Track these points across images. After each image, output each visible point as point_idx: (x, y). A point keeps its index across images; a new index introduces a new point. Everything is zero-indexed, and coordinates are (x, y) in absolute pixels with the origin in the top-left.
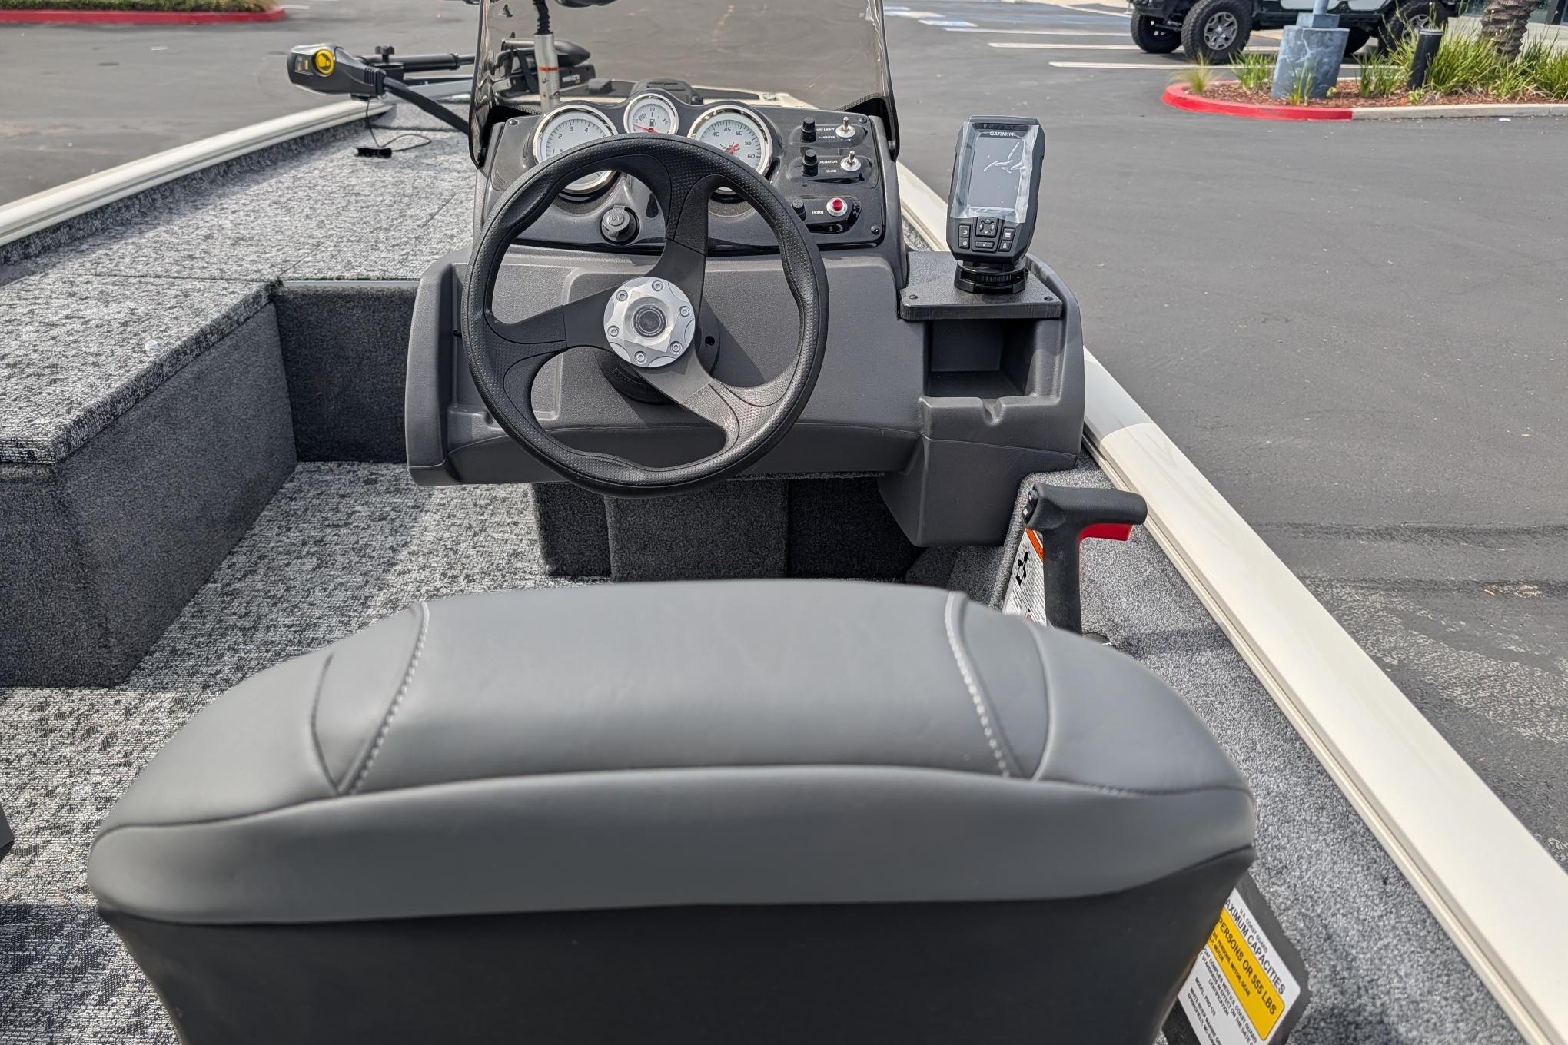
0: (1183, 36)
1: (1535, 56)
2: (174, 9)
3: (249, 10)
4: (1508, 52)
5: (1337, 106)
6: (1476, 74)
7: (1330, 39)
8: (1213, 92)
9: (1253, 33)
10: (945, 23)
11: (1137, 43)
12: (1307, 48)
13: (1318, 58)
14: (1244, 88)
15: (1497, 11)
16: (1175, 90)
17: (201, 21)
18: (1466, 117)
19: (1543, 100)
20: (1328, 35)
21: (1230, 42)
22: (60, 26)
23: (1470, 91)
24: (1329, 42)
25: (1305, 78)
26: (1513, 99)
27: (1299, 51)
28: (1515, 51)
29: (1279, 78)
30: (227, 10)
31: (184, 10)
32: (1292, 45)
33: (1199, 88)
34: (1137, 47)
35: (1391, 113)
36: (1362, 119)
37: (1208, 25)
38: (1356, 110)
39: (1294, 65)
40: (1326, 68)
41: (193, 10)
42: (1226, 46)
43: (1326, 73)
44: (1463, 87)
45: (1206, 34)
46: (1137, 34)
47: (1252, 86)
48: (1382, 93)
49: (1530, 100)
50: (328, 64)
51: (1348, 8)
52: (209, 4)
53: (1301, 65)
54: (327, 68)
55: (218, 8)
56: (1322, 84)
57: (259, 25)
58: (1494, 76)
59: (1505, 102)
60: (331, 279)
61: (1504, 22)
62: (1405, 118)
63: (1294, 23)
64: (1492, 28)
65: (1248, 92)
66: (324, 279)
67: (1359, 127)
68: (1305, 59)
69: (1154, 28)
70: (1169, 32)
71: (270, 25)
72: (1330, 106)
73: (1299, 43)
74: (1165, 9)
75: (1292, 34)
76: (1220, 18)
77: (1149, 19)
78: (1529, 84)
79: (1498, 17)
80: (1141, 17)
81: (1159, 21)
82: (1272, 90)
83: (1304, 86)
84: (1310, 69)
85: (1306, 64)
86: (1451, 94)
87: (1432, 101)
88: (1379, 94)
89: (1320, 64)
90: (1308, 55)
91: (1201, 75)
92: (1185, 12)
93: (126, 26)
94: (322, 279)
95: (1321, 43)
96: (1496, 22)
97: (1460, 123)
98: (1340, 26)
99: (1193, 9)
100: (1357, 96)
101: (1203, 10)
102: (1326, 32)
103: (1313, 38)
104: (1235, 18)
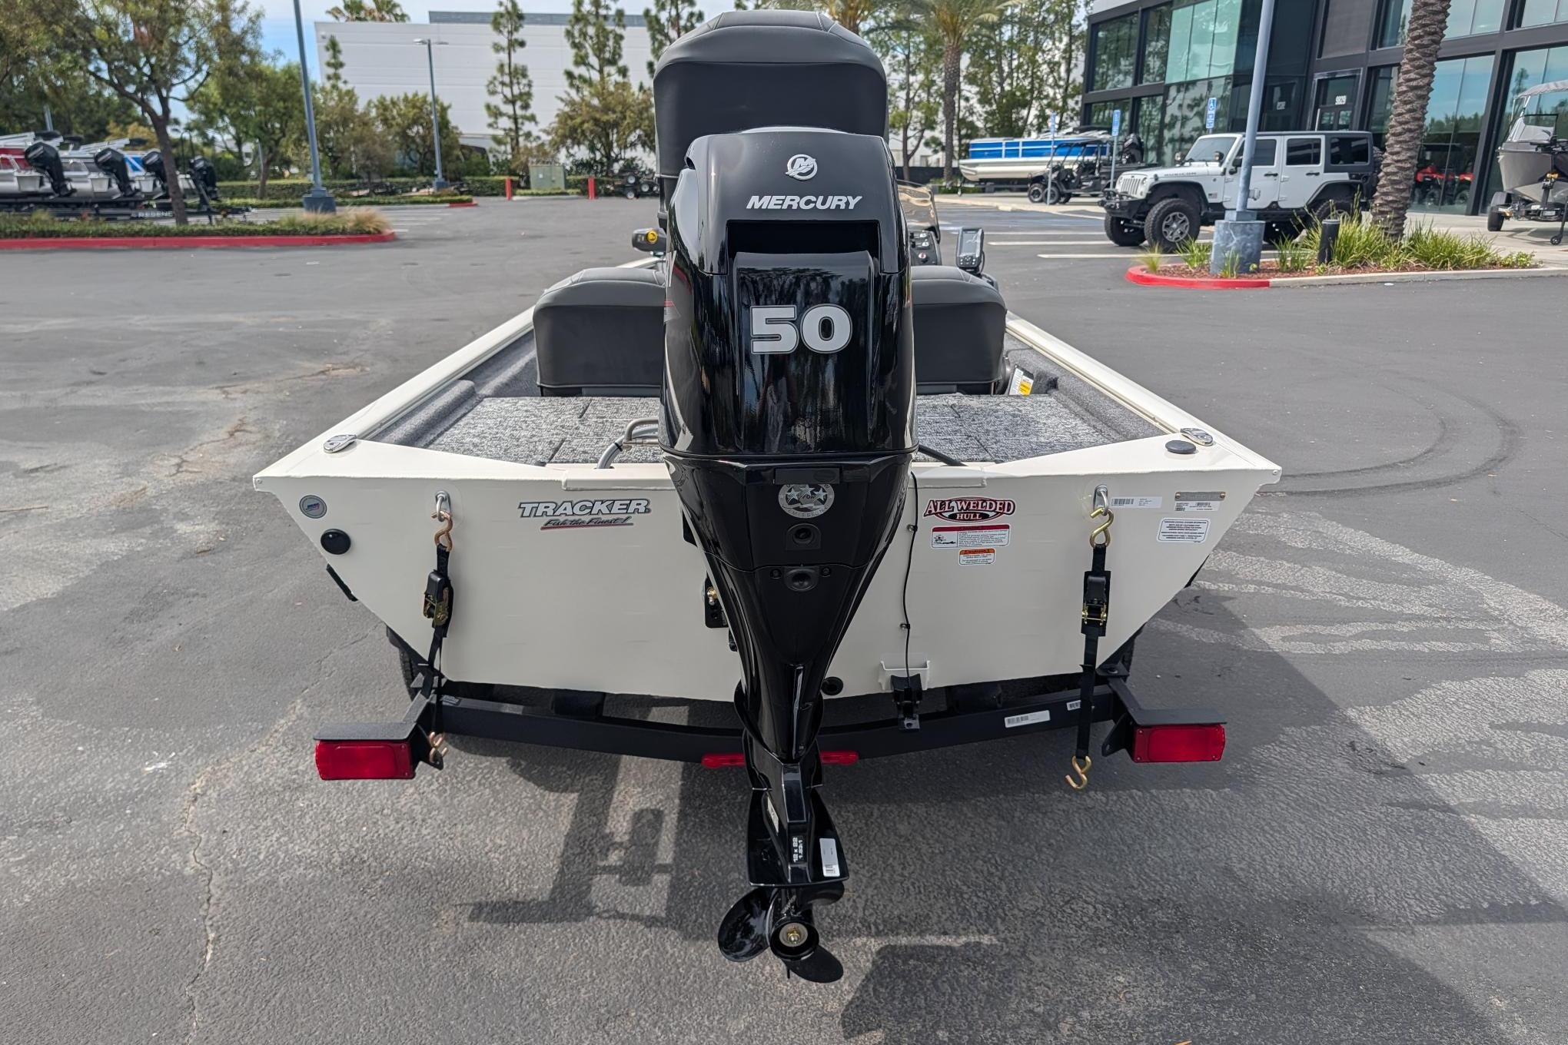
0: (1146, 231)
1: (1416, 238)
2: (308, 234)
3: (369, 233)
4: (1392, 235)
5: (1258, 278)
6: (1368, 252)
7: (1251, 229)
8: (1165, 272)
9: (1202, 228)
10: (952, 228)
11: (1111, 238)
12: (1234, 237)
13: (1243, 244)
14: (1190, 268)
15: (1381, 205)
16: (1136, 270)
17: (330, 243)
18: (1360, 283)
19: (1422, 270)
20: (1249, 226)
21: (1183, 235)
22: (215, 249)
23: (1365, 264)
24: (1251, 232)
25: (1233, 259)
26: (1397, 270)
27: (1228, 238)
28: (1400, 233)
29: (1214, 260)
30: (351, 234)
31: (316, 234)
32: (1222, 235)
33: (1154, 268)
34: (1111, 242)
35: (1300, 282)
36: (1277, 286)
37: (1165, 223)
38: (1271, 280)
39: (1225, 249)
40: (1249, 250)
41: (323, 234)
42: (1179, 239)
43: (1250, 255)
44: (1359, 262)
45: (1164, 230)
46: (1110, 232)
47: (1195, 266)
48: (1296, 269)
49: (1412, 270)
51: (1278, 207)
52: (337, 229)
53: (1230, 249)
55: (344, 232)
56: (1247, 263)
57: (379, 244)
58: (1383, 253)
59: (1391, 271)
61: (1387, 213)
62: (1311, 285)
63: (1222, 217)
64: (1379, 217)
65: (1193, 271)
67: (1274, 292)
68: (1232, 245)
69: (1124, 227)
70: (1136, 229)
71: (387, 244)
72: (1254, 279)
73: (1228, 233)
74: (1130, 211)
75: (1221, 226)
76: (1174, 217)
77: (1120, 219)
78: (1411, 258)
79: (1383, 210)
80: (1113, 219)
81: (1127, 221)
82: (1210, 268)
83: (1233, 264)
84: (1237, 252)
85: (1233, 248)
86: (1350, 268)
87: (1333, 273)
88: (1295, 269)
89: (1245, 247)
90: (1235, 242)
91: (1155, 260)
92: (1146, 213)
93: (272, 247)
95: (1244, 232)
96: (1382, 213)
97: (1353, 288)
98: (1258, 219)
99: (1152, 211)
100: (1277, 271)
101: (1160, 211)
102: (1247, 225)
103: (1238, 229)
104: (1185, 217)
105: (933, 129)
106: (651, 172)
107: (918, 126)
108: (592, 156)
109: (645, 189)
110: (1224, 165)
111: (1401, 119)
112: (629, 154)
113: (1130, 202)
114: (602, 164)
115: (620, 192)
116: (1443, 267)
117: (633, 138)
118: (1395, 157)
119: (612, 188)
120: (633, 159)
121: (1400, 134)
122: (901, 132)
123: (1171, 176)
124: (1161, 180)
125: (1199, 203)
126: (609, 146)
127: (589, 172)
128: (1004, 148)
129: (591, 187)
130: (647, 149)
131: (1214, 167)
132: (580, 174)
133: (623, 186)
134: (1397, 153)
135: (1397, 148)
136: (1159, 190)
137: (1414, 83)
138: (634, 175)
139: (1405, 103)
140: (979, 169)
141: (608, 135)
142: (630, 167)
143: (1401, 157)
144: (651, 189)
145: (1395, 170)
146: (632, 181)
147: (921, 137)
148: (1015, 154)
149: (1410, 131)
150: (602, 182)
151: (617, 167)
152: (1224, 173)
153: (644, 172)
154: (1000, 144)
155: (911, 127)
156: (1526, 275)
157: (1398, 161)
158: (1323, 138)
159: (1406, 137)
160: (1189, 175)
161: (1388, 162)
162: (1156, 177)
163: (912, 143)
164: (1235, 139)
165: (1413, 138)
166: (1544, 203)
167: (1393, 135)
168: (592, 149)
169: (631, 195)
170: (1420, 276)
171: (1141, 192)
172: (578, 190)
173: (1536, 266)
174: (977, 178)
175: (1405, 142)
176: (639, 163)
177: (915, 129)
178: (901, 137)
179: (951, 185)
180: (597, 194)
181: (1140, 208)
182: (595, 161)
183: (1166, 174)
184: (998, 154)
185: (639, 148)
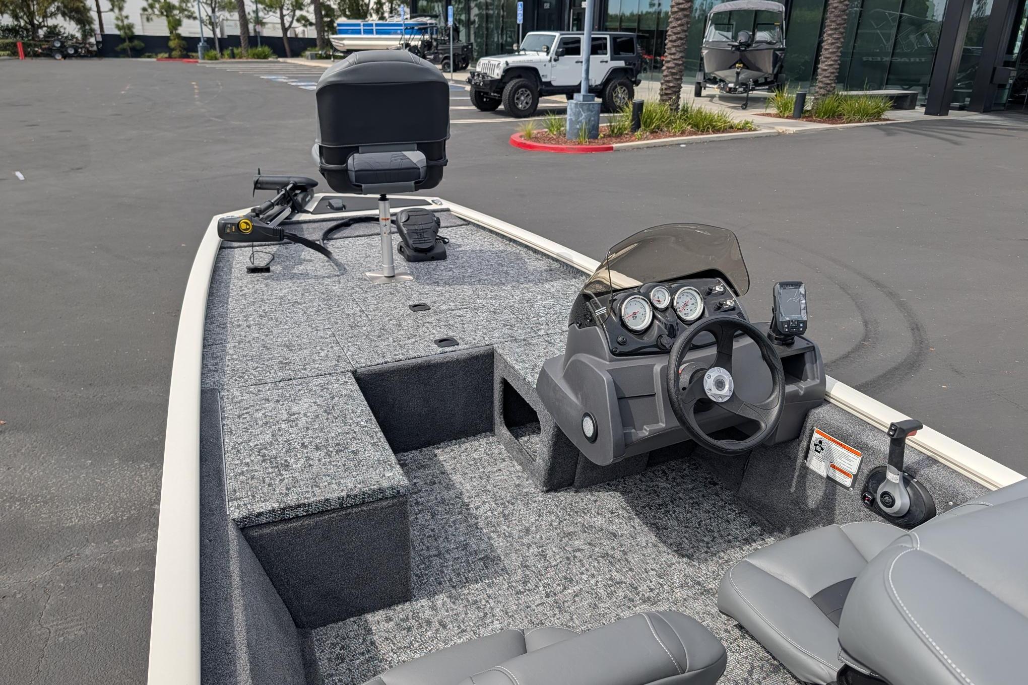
0: (503, 102)
1: (686, 110)
4: (674, 110)
5: (604, 144)
6: (663, 122)
7: (593, 108)
8: (537, 138)
9: (540, 98)
11: (475, 105)
12: (582, 113)
13: (589, 118)
14: (552, 135)
15: (666, 89)
16: (516, 137)
18: (665, 146)
19: (695, 134)
20: (592, 106)
21: (529, 105)
23: (661, 130)
24: (593, 109)
25: (584, 129)
27: (578, 114)
28: (677, 109)
29: (570, 129)
32: (574, 110)
33: (529, 136)
34: (474, 107)
35: (631, 146)
36: (618, 150)
37: (516, 96)
38: (614, 145)
39: (577, 122)
40: (593, 123)
42: (527, 107)
43: (593, 126)
44: (658, 129)
45: (516, 101)
46: (474, 101)
47: (555, 133)
48: (622, 135)
49: (691, 134)
50: (248, 227)
53: (581, 122)
54: (247, 229)
56: (593, 132)
58: (670, 123)
59: (679, 136)
60: (382, 364)
61: (669, 94)
62: (638, 148)
64: (665, 97)
65: (555, 137)
66: (378, 364)
67: (618, 155)
68: (582, 119)
69: (484, 97)
70: (493, 99)
72: (600, 144)
73: (578, 110)
74: (490, 87)
75: (573, 105)
76: (521, 92)
77: (482, 92)
78: (688, 125)
79: (667, 92)
80: (476, 91)
81: (487, 93)
82: (567, 135)
83: (585, 133)
84: (586, 124)
85: (583, 121)
86: (654, 133)
87: (647, 138)
88: (620, 135)
89: (589, 121)
90: (583, 117)
92: (503, 89)
94: (377, 364)
95: (589, 110)
96: (667, 94)
97: (664, 149)
99: (506, 88)
100: (611, 137)
101: (512, 88)
102: (590, 104)
103: (585, 107)
104: (528, 92)
105: (301, 9)
106: (73, 36)
107: (290, 7)
108: (16, 23)
109: (71, 51)
110: (550, 55)
111: (675, 30)
112: (51, 22)
113: (491, 81)
114: (27, 30)
115: (49, 54)
116: (708, 132)
117: (52, 9)
118: (673, 57)
119: (40, 51)
120: (56, 27)
121: (675, 41)
122: (278, 11)
123: (517, 62)
124: (511, 65)
125: (536, 81)
126: (31, 15)
127: (15, 37)
128: (362, 28)
129: (20, 49)
130: (68, 19)
131: (543, 56)
132: (7, 38)
133: (50, 49)
134: (674, 54)
135: (673, 50)
136: (511, 72)
137: (682, 6)
138: (59, 40)
139: (677, 19)
140: (346, 42)
141: (29, 6)
142: (53, 32)
143: (677, 57)
144: (76, 51)
145: (673, 65)
146: (58, 45)
147: (294, 15)
148: (371, 32)
149: (681, 39)
150: (29, 45)
151: (41, 33)
152: (550, 61)
153: (66, 37)
154: (359, 25)
155: (285, 8)
156: (754, 136)
157: (674, 59)
158: (608, 37)
159: (679, 43)
160: (528, 61)
161: (669, 59)
162: (507, 64)
163: (287, 20)
164: (555, 36)
165: (683, 44)
166: (736, 83)
167: (671, 41)
168: (16, 17)
169: (58, 57)
170: (699, 139)
171: (497, 74)
172: (8, 52)
173: (755, 130)
174: (344, 49)
175: (678, 46)
176: (62, 30)
177: (288, 9)
178: (278, 15)
179: (325, 53)
180: (27, 55)
181: (498, 85)
182: (20, 26)
183: (514, 60)
184: (358, 32)
185: (60, 17)
